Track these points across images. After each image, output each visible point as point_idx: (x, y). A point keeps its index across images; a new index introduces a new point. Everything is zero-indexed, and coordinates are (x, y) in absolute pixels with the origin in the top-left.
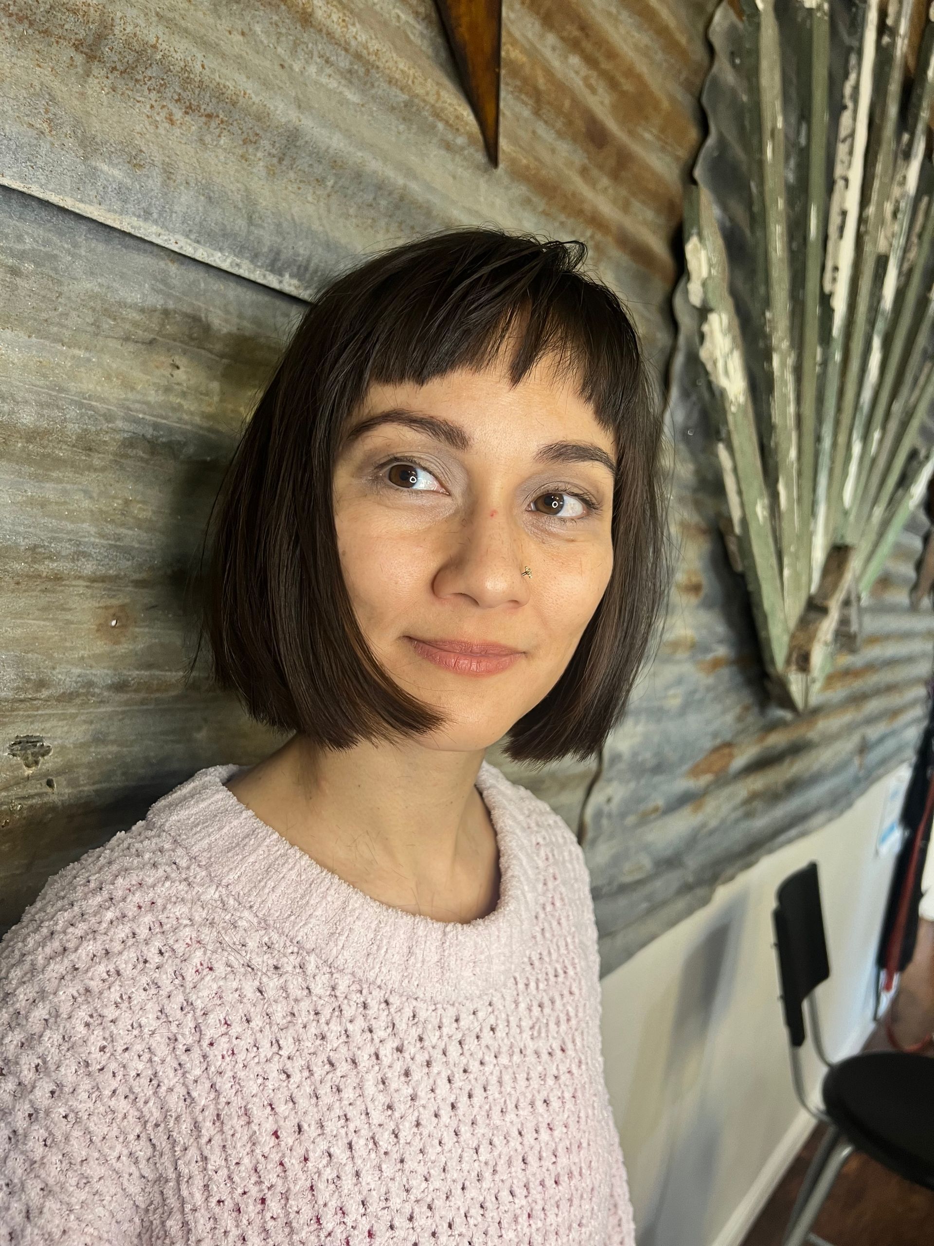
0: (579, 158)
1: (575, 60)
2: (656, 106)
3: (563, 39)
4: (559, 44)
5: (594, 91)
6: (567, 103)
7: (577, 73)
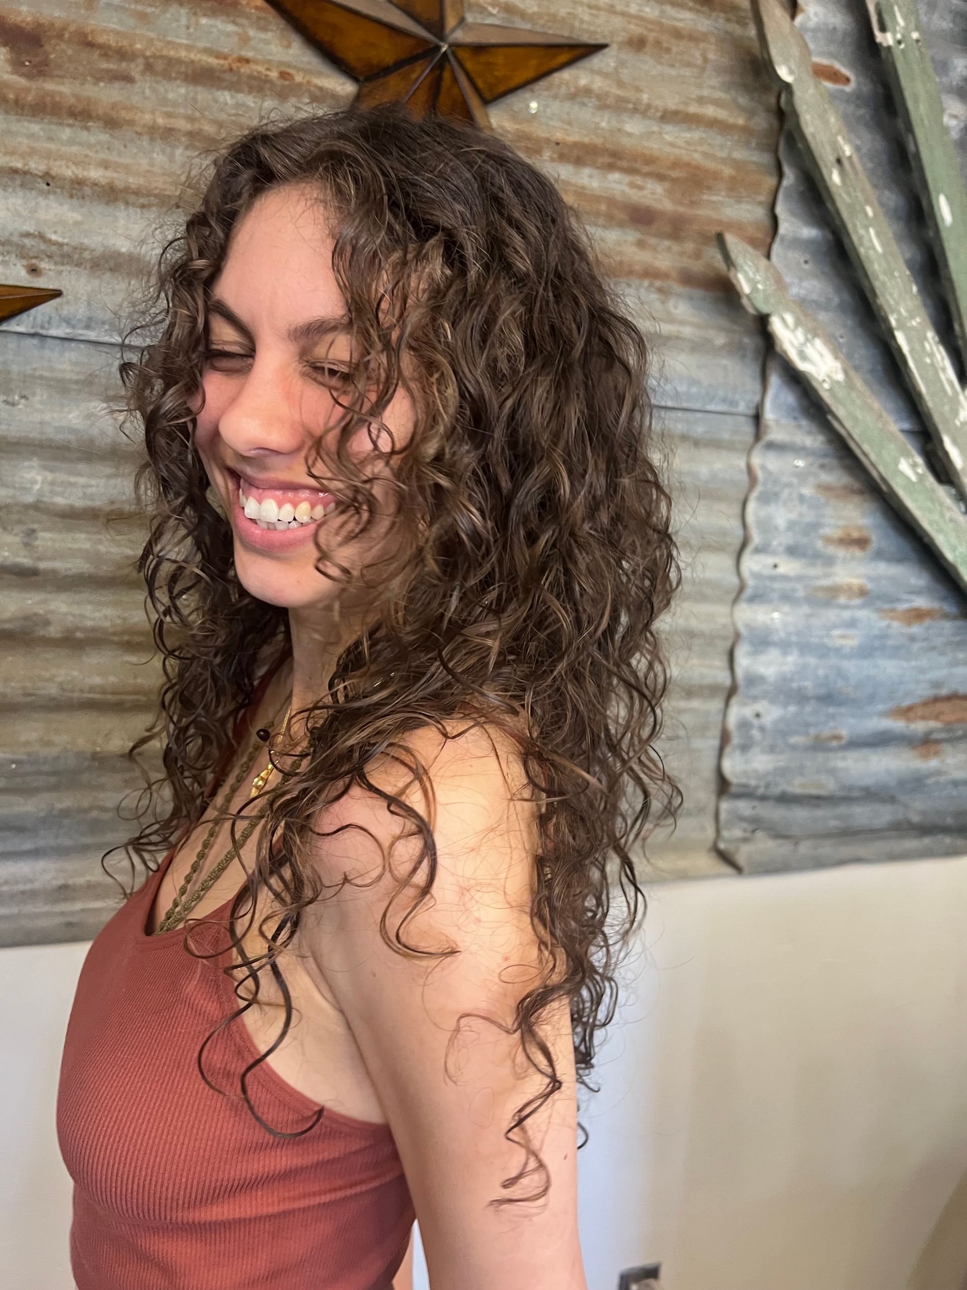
0: (632, 235)
1: (616, 176)
2: (716, 176)
3: (598, 168)
4: (595, 172)
5: (641, 188)
6: (603, 207)
7: (620, 183)
